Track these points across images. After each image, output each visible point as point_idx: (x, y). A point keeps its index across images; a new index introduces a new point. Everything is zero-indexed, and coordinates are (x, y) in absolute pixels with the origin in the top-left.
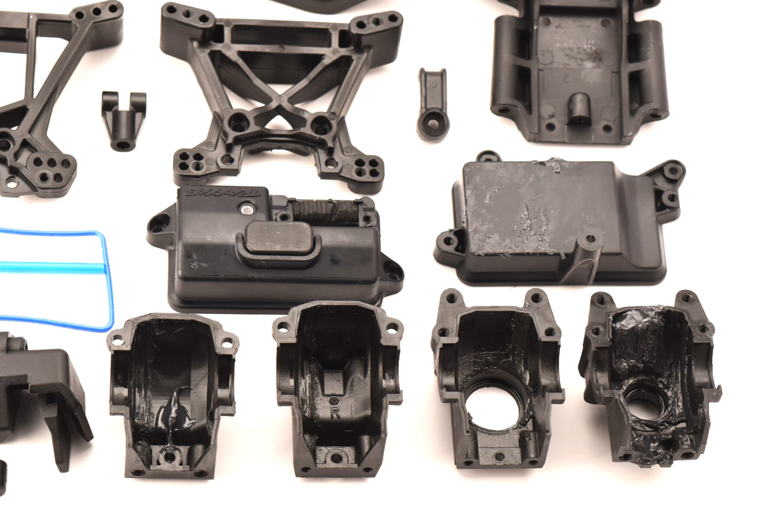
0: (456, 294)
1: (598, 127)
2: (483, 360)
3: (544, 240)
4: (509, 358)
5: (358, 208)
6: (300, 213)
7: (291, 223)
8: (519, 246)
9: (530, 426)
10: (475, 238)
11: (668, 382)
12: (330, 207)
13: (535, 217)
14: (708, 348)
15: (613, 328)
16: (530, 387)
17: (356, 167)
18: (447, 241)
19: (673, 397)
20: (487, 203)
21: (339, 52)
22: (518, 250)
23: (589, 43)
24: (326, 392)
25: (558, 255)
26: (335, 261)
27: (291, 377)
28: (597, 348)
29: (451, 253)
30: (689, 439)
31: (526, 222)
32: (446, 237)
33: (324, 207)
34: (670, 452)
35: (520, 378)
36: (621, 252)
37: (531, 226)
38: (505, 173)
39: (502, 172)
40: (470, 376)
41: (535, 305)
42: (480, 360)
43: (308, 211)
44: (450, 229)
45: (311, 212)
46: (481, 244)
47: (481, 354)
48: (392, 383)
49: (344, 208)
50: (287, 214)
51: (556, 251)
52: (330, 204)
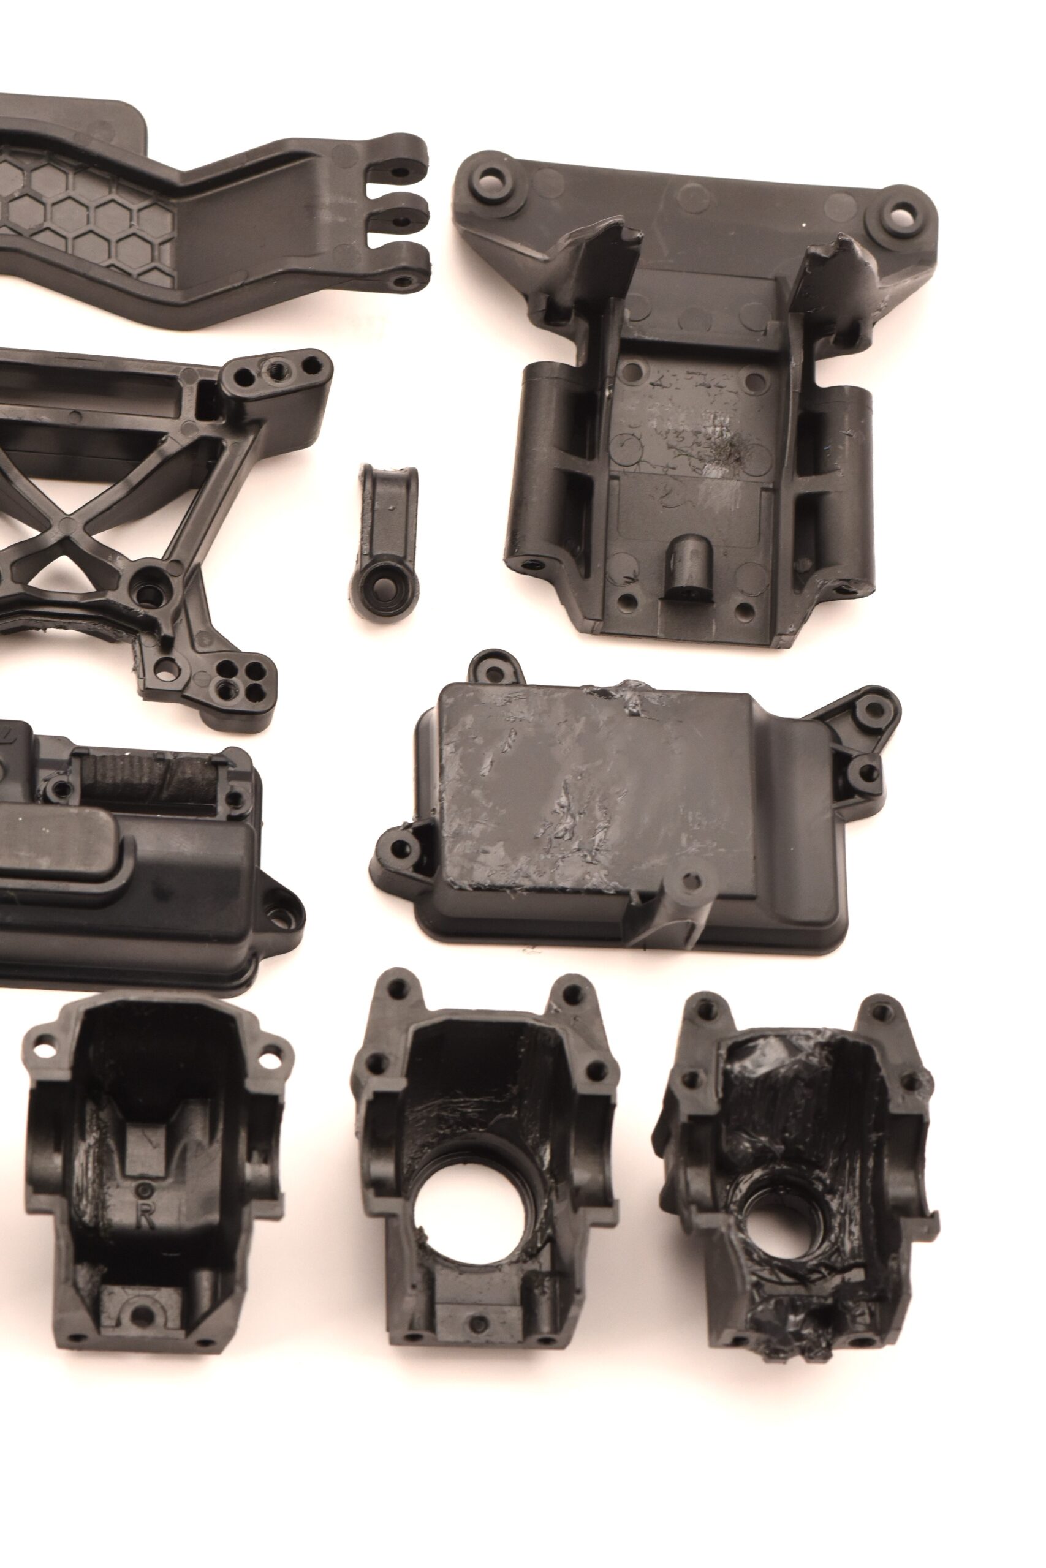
0: (408, 980)
1: (726, 606)
2: (457, 1115)
3: (597, 863)
4: (511, 1112)
5: (217, 774)
6: (96, 781)
7: (74, 811)
8: (545, 873)
9: (544, 1261)
10: (455, 850)
11: (833, 1179)
12: (158, 771)
13: (581, 811)
14: (918, 1125)
15: (727, 1074)
16: (551, 1177)
17: (219, 678)
18: (399, 849)
19: (842, 1211)
20: (483, 775)
21: (197, 429)
22: (543, 881)
23: (717, 422)
24: (129, 1171)
25: (624, 894)
26: (162, 895)
27: (57, 1149)
28: (691, 1118)
29: (405, 875)
30: (867, 1311)
31: (563, 821)
32: (397, 840)
33: (146, 770)
34: (827, 1333)
35: (533, 1154)
36: (755, 894)
37: (572, 831)
38: (525, 711)
39: (518, 710)
40: (428, 1146)
41: (572, 1010)
42: (451, 1113)
43: (112, 776)
44: (405, 823)
45: (119, 779)
46: (467, 865)
47: (452, 1103)
48: (264, 1170)
49: (189, 773)
50: (69, 782)
51: (621, 887)
52: (158, 764)
